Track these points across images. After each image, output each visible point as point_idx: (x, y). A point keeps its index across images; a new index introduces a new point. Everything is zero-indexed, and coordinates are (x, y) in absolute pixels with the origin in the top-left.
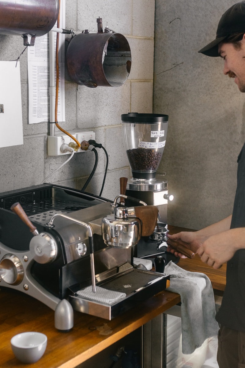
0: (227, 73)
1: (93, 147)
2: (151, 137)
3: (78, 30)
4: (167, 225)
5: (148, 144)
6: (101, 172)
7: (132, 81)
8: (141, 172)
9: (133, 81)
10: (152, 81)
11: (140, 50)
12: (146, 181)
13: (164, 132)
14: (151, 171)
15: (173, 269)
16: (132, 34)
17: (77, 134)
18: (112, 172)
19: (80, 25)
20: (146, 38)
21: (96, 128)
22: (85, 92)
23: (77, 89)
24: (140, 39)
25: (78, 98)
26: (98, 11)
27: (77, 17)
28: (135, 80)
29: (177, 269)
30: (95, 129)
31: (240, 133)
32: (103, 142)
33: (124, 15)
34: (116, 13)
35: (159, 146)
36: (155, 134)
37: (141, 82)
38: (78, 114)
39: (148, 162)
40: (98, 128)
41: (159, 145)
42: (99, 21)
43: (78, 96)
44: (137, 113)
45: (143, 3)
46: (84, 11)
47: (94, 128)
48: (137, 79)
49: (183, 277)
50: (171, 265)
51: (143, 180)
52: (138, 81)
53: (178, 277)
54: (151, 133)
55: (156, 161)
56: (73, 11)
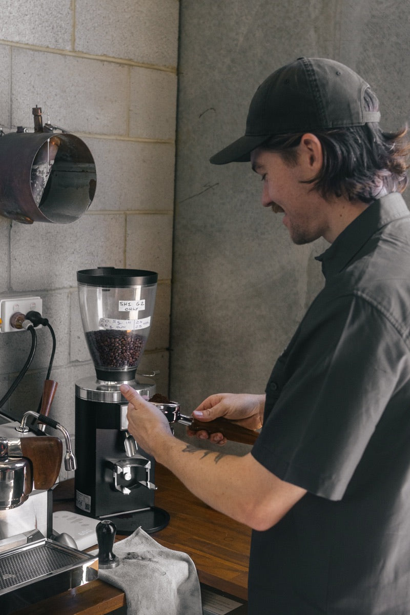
0: (268, 204)
1: (29, 325)
2: (120, 310)
3: (12, 127)
4: (150, 462)
5: (114, 322)
6: (61, 364)
7: (127, 212)
8: (110, 370)
9: (131, 212)
10: (172, 213)
11: (144, 161)
12: (118, 385)
13: (144, 303)
14: (126, 368)
15: (142, 543)
16: (128, 135)
17: (4, 302)
18: (85, 365)
19: (18, 120)
20: (159, 141)
21: (51, 290)
22: (26, 230)
23: (11, 226)
24: (145, 142)
25: (12, 240)
26: (56, 95)
27: (11, 105)
28: (135, 210)
29: (148, 543)
30: (50, 292)
31: (303, 305)
32: (67, 314)
33: (112, 102)
34: (95, 100)
35: (135, 327)
36: (127, 306)
37: (148, 214)
38: (12, 267)
39: (117, 354)
40: (56, 291)
41: (136, 325)
42: (36, 112)
43: (11, 237)
44: (113, 268)
45: (153, 83)
46: (26, 95)
47: (47, 291)
48: (138, 210)
49: (150, 557)
50: (139, 534)
51: (113, 383)
52: (141, 212)
53: (140, 558)
54: (119, 304)
55: (132, 351)
56: (3, 95)
